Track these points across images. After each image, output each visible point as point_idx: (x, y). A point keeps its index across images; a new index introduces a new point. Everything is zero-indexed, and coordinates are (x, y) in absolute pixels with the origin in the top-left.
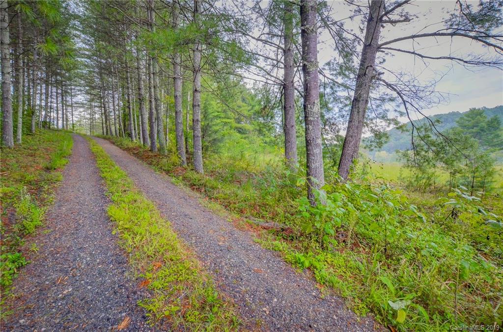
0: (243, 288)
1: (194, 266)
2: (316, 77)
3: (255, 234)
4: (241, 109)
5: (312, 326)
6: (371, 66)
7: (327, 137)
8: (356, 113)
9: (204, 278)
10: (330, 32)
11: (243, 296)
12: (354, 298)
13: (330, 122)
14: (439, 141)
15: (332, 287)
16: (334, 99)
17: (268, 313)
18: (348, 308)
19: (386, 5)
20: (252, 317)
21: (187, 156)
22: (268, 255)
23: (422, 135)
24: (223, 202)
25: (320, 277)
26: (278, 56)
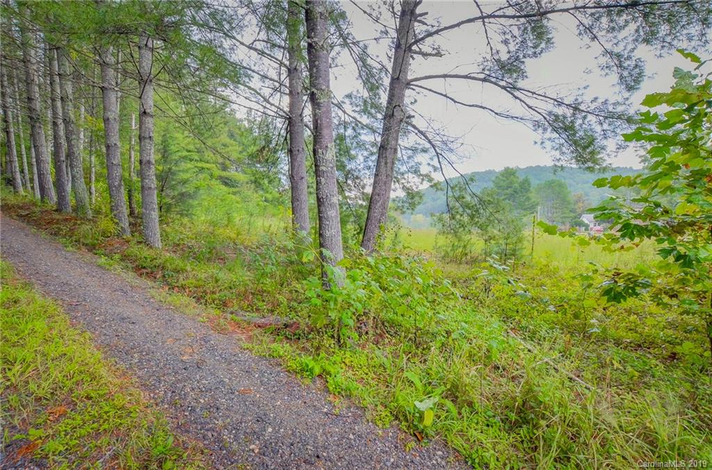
0: (220, 422)
1: (133, 401)
2: (329, 112)
3: (243, 337)
4: (227, 149)
5: (320, 456)
6: (399, 106)
7: (349, 194)
8: (383, 164)
9: (151, 417)
10: (351, 54)
11: (219, 434)
12: (376, 405)
13: (353, 175)
14: (474, 203)
15: (349, 397)
16: (358, 144)
17: (257, 451)
18: (368, 420)
19: (416, 33)
20: (232, 463)
21: (132, 220)
22: (263, 365)
23: (456, 196)
24: (194, 293)
25: (334, 386)
26: (282, 76)
